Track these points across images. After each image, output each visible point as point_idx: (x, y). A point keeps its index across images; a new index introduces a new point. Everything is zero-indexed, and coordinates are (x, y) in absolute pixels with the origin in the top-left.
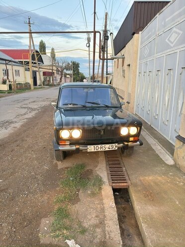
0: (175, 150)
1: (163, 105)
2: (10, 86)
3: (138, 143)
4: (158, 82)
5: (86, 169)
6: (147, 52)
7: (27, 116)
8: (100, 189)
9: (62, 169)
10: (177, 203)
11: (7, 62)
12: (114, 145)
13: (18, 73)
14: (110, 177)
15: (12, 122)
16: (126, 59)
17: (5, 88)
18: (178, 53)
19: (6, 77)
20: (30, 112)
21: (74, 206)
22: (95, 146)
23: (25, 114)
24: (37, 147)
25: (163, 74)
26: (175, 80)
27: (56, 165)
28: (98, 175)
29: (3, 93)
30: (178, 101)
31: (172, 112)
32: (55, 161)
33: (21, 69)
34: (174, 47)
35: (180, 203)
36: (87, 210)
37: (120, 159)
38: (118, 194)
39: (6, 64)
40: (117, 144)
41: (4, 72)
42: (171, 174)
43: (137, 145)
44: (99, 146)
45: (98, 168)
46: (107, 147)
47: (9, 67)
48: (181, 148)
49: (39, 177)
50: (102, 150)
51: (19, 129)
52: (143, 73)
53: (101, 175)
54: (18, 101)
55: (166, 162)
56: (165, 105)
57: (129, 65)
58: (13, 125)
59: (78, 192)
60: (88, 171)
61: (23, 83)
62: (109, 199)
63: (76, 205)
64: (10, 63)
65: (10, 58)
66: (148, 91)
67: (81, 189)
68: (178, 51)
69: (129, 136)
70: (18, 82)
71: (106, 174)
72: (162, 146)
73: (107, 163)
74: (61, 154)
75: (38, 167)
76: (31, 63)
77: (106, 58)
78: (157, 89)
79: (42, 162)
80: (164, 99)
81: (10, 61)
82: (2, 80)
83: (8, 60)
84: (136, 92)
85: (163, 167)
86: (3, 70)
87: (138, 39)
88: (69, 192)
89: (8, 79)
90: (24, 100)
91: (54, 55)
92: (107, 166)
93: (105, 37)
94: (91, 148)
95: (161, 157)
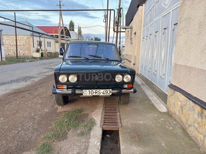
0: (168, 98)
1: (160, 62)
2: (42, 54)
3: (132, 90)
4: (156, 42)
5: (83, 113)
6: (148, 19)
7: (47, 74)
8: (90, 129)
9: (61, 112)
10: (163, 145)
11: (41, 35)
12: (108, 90)
13: (49, 44)
14: (103, 119)
15: (33, 78)
16: (133, 29)
17: (38, 55)
18: (171, 13)
19: (39, 47)
20: (51, 71)
21: (59, 143)
22: (90, 91)
23: (46, 72)
24: (45, 95)
25: (160, 34)
26: (169, 37)
27: (57, 109)
28: (93, 118)
29: (35, 59)
30: (171, 55)
31: (167, 65)
32: (56, 106)
33: (52, 41)
34: (168, 8)
35: (165, 145)
36: (70, 147)
37: (117, 106)
38: (109, 136)
39: (40, 37)
40: (111, 90)
41: (38, 43)
42: (162, 119)
43: (131, 92)
44: (94, 91)
45: (95, 112)
46: (102, 92)
47: (42, 39)
48: (173, 96)
49: (37, 117)
50: (96, 94)
51: (37, 82)
52: (145, 37)
53: (95, 118)
54: (45, 64)
55: (160, 110)
56: (162, 61)
57: (135, 33)
58: (32, 79)
59: (68, 131)
60: (84, 114)
61: (53, 52)
62: (96, 138)
63: (62, 142)
64: (43, 36)
65: (43, 32)
66: (149, 52)
67: (72, 129)
68: (171, 11)
69: (123, 83)
70: (49, 51)
71: (100, 117)
72: (158, 97)
73: (104, 109)
74: (61, 99)
75: (40, 110)
76: (60, 36)
77: (119, 30)
78: (156, 48)
79: (45, 106)
80: (161, 55)
81: (43, 34)
82: (36, 49)
83: (41, 34)
84: (141, 55)
85: (156, 114)
86: (38, 42)
87: (142, 10)
88: (59, 131)
89: (41, 48)
90: (50, 63)
91: (81, 32)
92: (103, 111)
93: (119, 14)
94: (87, 93)
95: (156, 105)
